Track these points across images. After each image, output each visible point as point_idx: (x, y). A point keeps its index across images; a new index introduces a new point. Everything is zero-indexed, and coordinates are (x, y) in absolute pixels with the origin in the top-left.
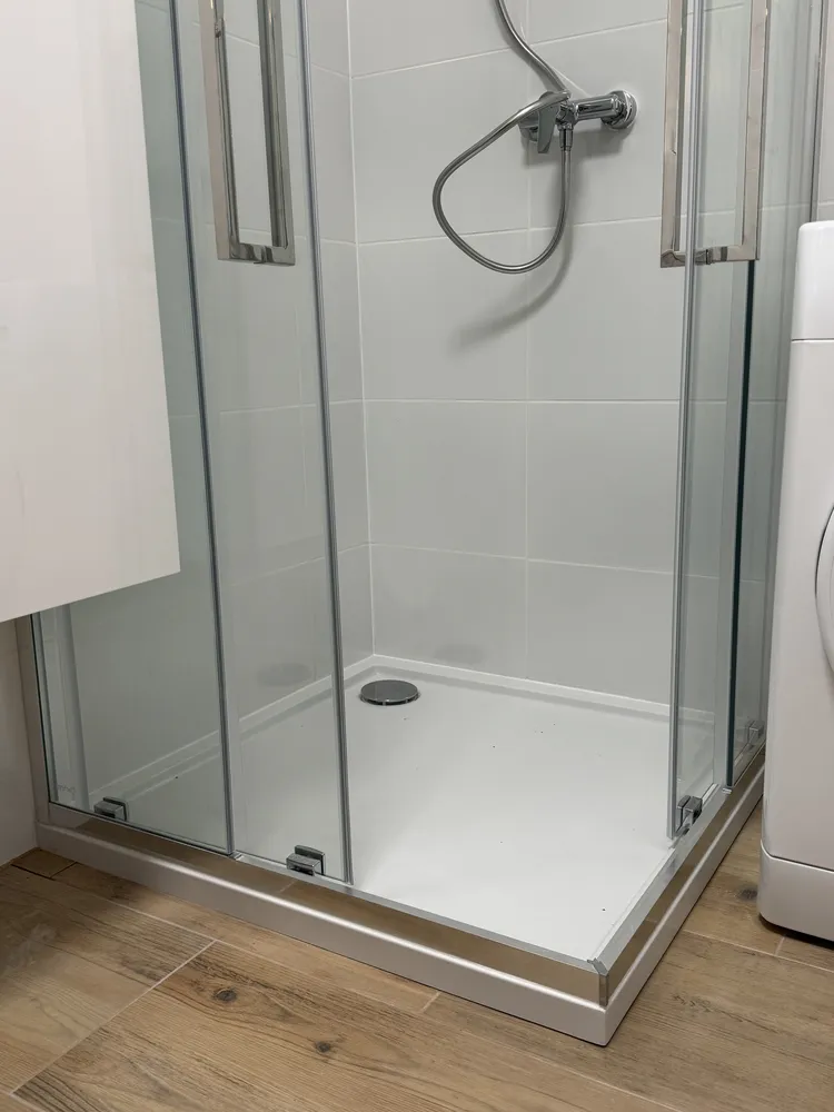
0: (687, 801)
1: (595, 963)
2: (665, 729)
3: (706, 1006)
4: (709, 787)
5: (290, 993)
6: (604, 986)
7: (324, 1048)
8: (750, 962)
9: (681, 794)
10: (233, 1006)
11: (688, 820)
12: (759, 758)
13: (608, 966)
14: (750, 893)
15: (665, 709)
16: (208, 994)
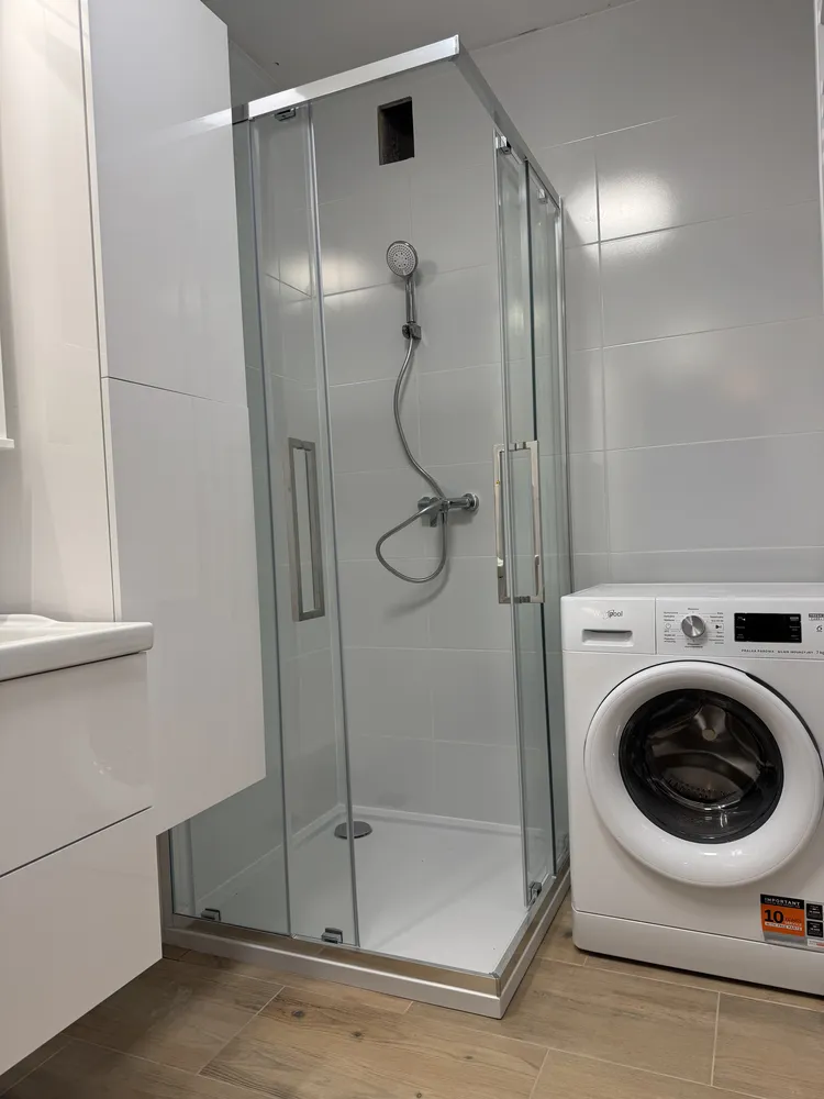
0: (534, 884)
1: (495, 975)
2: (519, 842)
3: (549, 994)
4: (545, 877)
5: (333, 1009)
6: (499, 983)
7: (357, 1035)
8: (571, 971)
9: (530, 880)
10: (304, 1020)
11: (534, 896)
12: (567, 863)
13: (500, 975)
14: (569, 934)
15: (518, 828)
16: (289, 1015)
